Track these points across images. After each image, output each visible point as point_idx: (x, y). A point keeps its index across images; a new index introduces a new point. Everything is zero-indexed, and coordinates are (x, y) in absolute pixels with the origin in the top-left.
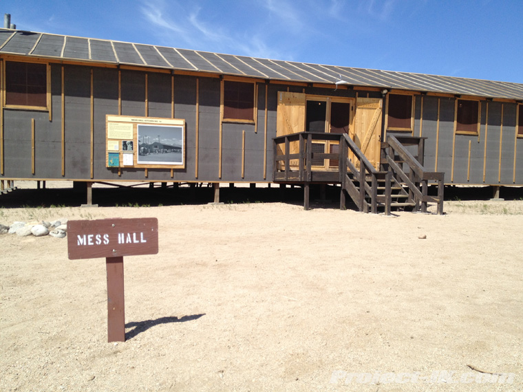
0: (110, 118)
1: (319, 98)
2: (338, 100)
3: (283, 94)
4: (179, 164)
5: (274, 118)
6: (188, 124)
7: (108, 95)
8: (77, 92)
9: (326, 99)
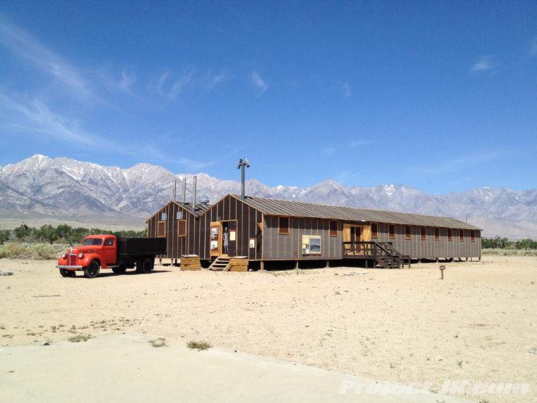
0: (303, 236)
1: (353, 226)
2: (358, 226)
3: (345, 225)
4: (320, 253)
5: (342, 234)
6: (322, 237)
7: (302, 227)
8: (295, 227)
9: (355, 226)
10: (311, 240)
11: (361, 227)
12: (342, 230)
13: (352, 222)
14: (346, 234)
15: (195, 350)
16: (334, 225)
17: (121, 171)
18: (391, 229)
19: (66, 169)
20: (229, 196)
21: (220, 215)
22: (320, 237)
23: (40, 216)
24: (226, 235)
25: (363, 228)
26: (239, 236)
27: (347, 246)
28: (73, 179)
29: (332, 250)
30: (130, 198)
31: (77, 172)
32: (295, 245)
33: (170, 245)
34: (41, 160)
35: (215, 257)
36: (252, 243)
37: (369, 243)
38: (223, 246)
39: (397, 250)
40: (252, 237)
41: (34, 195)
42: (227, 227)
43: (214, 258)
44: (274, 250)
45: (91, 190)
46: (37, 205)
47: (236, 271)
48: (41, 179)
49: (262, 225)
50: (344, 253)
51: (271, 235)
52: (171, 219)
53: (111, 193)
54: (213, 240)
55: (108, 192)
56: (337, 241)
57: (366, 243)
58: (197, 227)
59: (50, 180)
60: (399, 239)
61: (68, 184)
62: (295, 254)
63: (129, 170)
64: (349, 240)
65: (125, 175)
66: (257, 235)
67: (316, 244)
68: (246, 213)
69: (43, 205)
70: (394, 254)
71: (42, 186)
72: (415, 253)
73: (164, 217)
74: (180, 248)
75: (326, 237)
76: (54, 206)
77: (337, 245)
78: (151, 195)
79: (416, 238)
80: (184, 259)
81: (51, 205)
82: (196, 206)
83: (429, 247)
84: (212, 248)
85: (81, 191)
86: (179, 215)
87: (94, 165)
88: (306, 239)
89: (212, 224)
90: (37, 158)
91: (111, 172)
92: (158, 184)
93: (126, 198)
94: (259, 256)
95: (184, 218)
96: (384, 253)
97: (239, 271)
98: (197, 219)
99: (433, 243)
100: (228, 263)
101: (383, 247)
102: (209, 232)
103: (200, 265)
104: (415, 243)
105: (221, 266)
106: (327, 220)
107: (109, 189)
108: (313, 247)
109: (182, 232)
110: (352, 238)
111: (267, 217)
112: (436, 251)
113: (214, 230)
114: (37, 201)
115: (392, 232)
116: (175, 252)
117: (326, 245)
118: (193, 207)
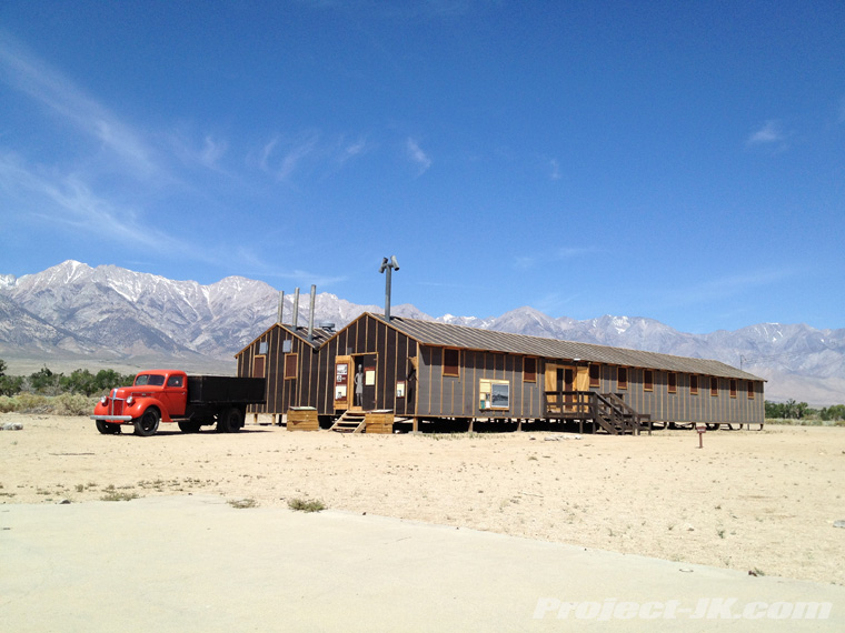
0: (482, 380)
1: (560, 367)
2: (568, 368)
3: (548, 365)
4: (507, 407)
5: (544, 379)
6: (511, 383)
7: (480, 367)
8: (469, 365)
9: (564, 367)
10: (494, 387)
11: (574, 369)
12: (543, 373)
13: (559, 361)
14: (550, 379)
15: (301, 513)
16: (530, 364)
17: (199, 288)
18: (622, 374)
19: (114, 284)
20: (365, 315)
21: (351, 345)
22: (508, 382)
23: (72, 356)
24: (359, 376)
25: (577, 371)
26: (380, 377)
27: (551, 399)
28: (125, 299)
29: (526, 404)
30: (214, 331)
31: (130, 288)
32: (469, 394)
33: (272, 392)
34: (75, 269)
35: (342, 412)
36: (401, 389)
37: (586, 393)
38: (355, 394)
39: (630, 406)
40: (401, 379)
41: (63, 324)
42: (361, 363)
43: (340, 412)
44: (435, 399)
45: (152, 317)
46: (68, 339)
47: (373, 432)
48: (74, 300)
49: (417, 361)
50: (545, 409)
51: (430, 377)
52: (274, 351)
53: (184, 323)
54: (339, 383)
55: (179, 321)
56: (535, 390)
57: (581, 393)
58: (315, 365)
59: (88, 301)
60: (633, 390)
61: (116, 307)
62: (469, 408)
63: (212, 287)
64: (554, 389)
65: (206, 294)
66: (409, 376)
67: (502, 394)
68: (391, 341)
69: (77, 338)
70: (625, 412)
71: (75, 310)
72: (659, 414)
73: (264, 348)
74: (287, 398)
75: (517, 382)
76: (94, 341)
77: (535, 397)
78: (245, 326)
79: (660, 389)
80: (292, 412)
81: (89, 340)
82: (313, 332)
83: (682, 405)
84: (337, 396)
85: (136, 318)
86: (287, 346)
87: (157, 279)
88: (486, 386)
89: (338, 358)
90: (70, 266)
91: (183, 290)
92: (256, 309)
93: (207, 330)
94: (411, 410)
95: (295, 350)
96: (609, 411)
97: (378, 432)
98: (315, 352)
99: (687, 399)
100: (361, 420)
101: (608, 400)
102: (333, 373)
103: (318, 423)
104: (659, 398)
105: (350, 425)
106: (519, 357)
107: (180, 315)
108: (496, 399)
109: (291, 371)
110: (559, 386)
111: (425, 349)
112: (693, 411)
113: (341, 369)
114: (68, 333)
115: (622, 380)
116: (279, 403)
117: (518, 397)
118: (310, 332)
